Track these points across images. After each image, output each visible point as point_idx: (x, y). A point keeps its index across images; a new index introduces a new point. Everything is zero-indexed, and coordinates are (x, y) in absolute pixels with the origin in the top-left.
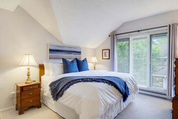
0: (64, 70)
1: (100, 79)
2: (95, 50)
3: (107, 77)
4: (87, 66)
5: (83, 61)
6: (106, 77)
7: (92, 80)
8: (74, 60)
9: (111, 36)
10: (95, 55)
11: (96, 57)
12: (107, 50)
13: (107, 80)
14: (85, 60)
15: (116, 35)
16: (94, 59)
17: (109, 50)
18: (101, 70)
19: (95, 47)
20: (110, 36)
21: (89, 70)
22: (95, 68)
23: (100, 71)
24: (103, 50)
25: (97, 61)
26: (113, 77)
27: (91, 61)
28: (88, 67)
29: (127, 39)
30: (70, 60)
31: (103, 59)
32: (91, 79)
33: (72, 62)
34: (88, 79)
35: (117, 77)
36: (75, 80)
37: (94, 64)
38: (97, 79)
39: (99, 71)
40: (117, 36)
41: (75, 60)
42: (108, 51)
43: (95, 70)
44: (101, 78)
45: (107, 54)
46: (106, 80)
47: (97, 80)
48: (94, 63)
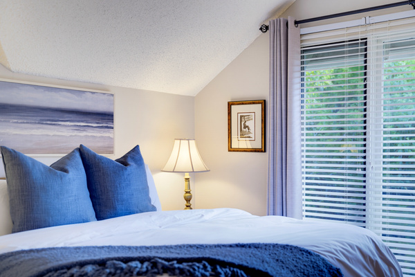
0: (13, 211)
1: (199, 260)
2: (189, 106)
3: (243, 246)
4: (145, 189)
5: (124, 161)
6: (237, 245)
7: (154, 265)
8: (69, 157)
9: (271, 28)
10: (190, 133)
11: (192, 143)
12: (254, 103)
13: (241, 267)
14: (134, 156)
15: (296, 23)
16: (186, 154)
17: (264, 103)
18: (216, 212)
19: (189, 86)
20: (264, 28)
21: (154, 209)
22: (188, 200)
23: (210, 215)
24: (230, 105)
25: (199, 164)
26: (275, 246)
27: (170, 164)
28: (151, 195)
29: (353, 43)
30: (48, 160)
31: (231, 150)
32: (148, 259)
33: (61, 167)
34: (133, 264)
35: (294, 244)
36: (62, 268)
37: (187, 176)
38: (180, 261)
39: (207, 217)
40: (304, 31)
41: (78, 155)
42: (259, 107)
43: (188, 210)
44: (207, 254)
45: (255, 125)
46: (231, 265)
47: (184, 266)
48: (182, 172)
